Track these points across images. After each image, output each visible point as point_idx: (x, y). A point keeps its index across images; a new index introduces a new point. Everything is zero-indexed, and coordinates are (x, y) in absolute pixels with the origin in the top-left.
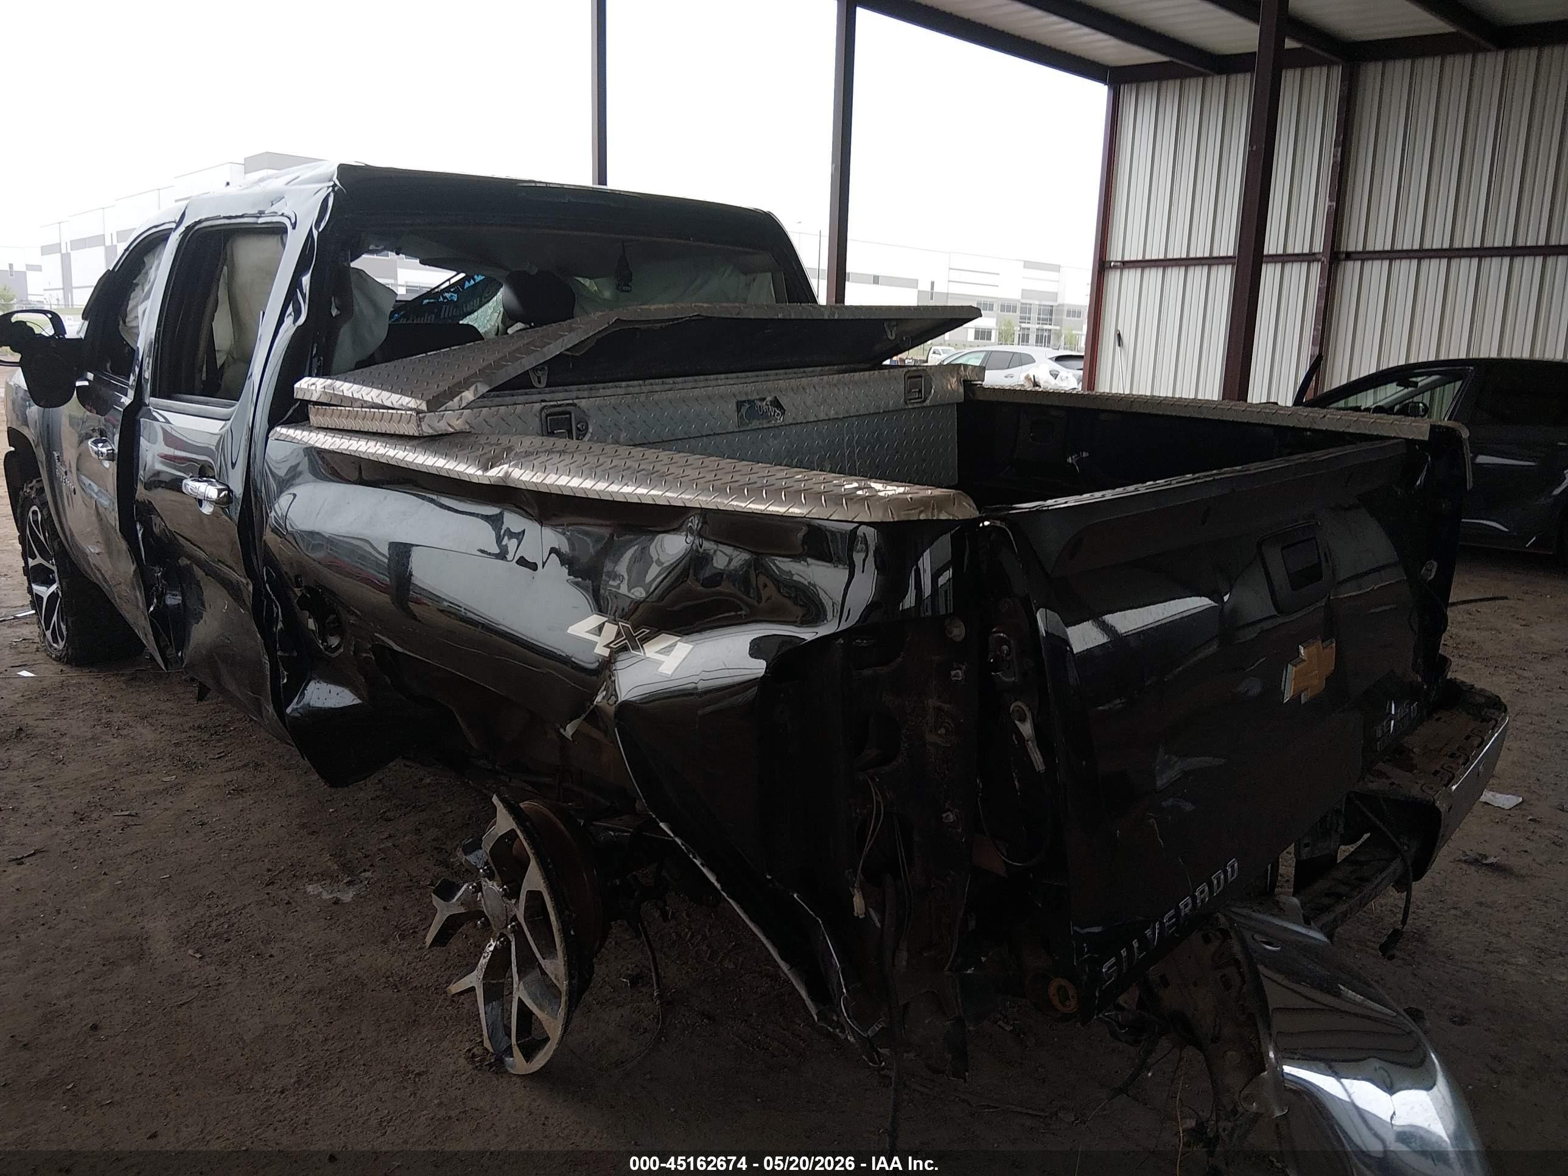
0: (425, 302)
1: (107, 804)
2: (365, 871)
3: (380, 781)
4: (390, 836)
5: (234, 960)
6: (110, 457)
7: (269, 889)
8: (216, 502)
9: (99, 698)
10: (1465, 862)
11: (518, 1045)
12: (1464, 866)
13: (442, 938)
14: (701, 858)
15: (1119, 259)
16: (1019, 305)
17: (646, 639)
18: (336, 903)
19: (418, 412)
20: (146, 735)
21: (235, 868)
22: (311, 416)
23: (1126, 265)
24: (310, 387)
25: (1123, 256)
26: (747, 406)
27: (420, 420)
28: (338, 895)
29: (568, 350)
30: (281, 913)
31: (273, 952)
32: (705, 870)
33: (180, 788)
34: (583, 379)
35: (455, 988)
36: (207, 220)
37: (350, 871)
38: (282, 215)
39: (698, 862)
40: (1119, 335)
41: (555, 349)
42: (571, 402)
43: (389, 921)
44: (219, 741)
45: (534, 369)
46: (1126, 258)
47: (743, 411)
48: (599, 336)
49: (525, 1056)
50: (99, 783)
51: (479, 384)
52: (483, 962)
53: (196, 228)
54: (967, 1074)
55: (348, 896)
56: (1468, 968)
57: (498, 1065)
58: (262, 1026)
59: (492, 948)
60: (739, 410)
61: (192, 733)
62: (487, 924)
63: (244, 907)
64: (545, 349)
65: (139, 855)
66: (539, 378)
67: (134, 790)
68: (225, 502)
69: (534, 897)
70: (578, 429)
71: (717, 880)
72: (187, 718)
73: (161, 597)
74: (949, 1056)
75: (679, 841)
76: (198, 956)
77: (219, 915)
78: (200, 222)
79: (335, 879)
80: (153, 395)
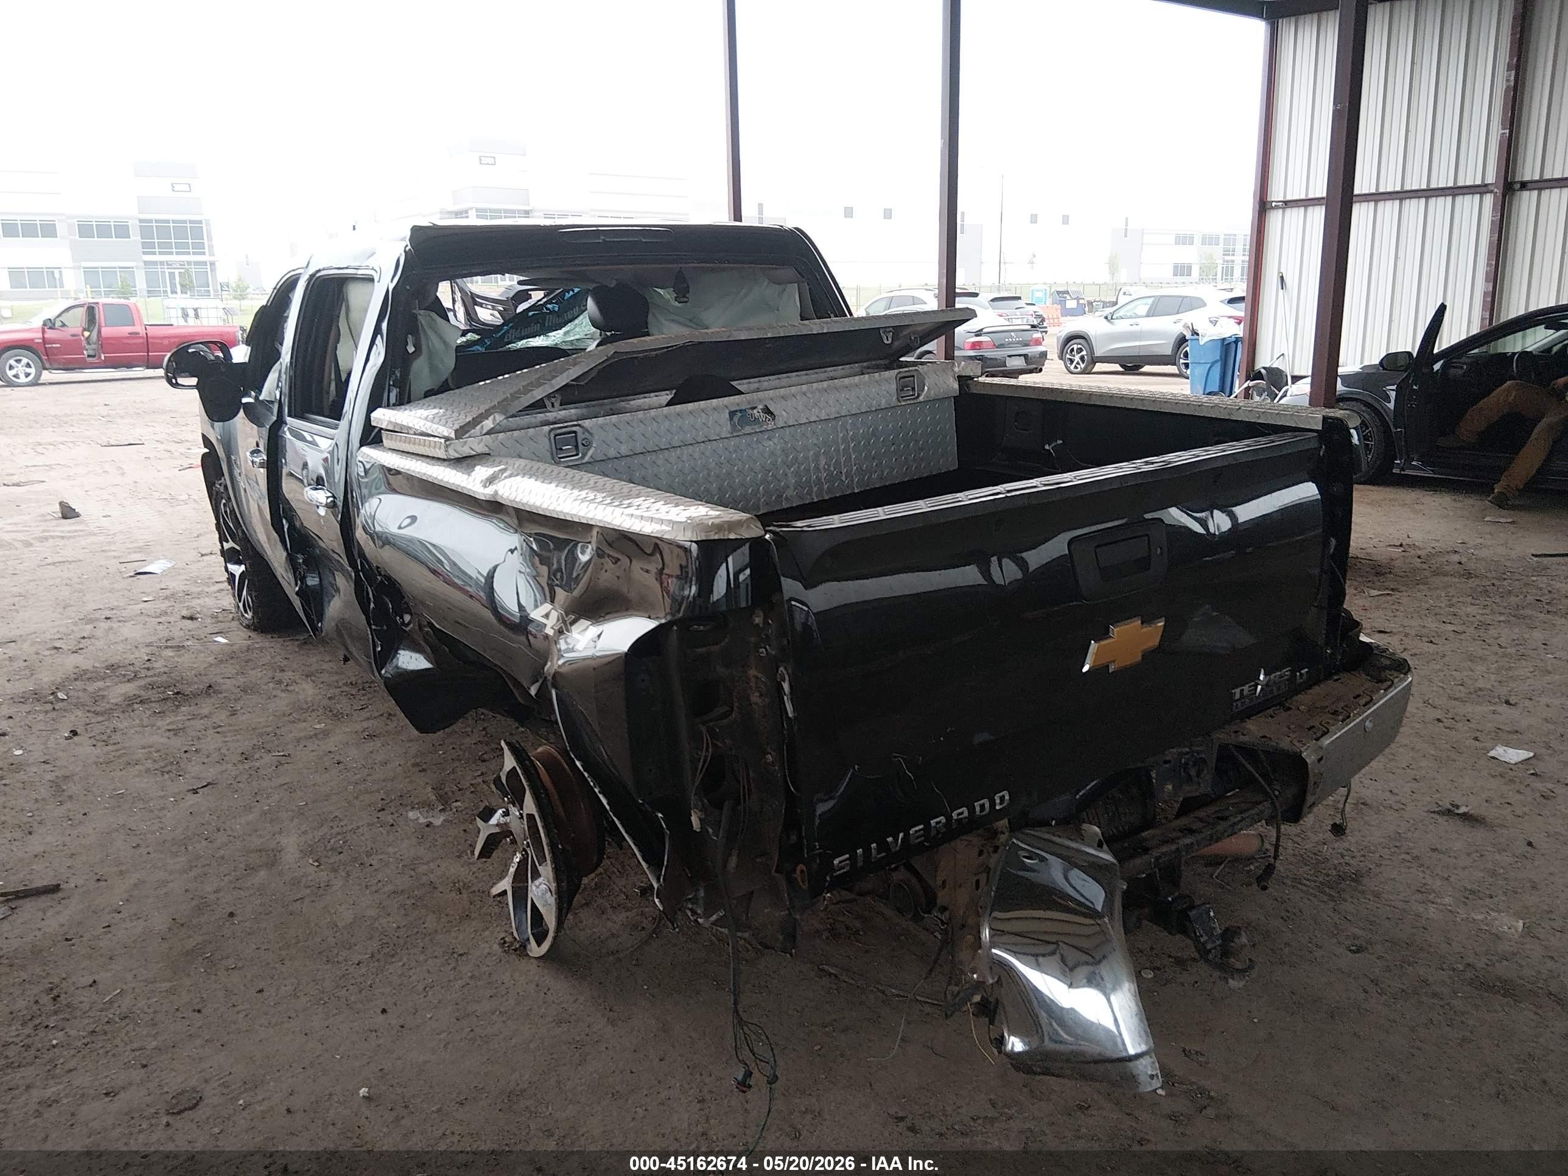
0: (531, 314)
1: (268, 746)
2: (457, 801)
3: (484, 729)
4: (482, 774)
5: (342, 868)
6: (261, 466)
7: (380, 814)
8: (327, 506)
9: (276, 660)
10: (1438, 813)
11: (533, 934)
12: (1436, 816)
13: (486, 852)
14: (600, 787)
15: (1282, 199)
16: (1222, 237)
17: (573, 623)
18: (428, 826)
19: (447, 439)
20: (307, 690)
21: (357, 798)
22: (384, 440)
23: (1287, 204)
24: (383, 416)
25: (1285, 196)
26: (739, 414)
27: (447, 446)
28: (431, 820)
29: (572, 381)
30: (384, 832)
31: (373, 862)
32: (601, 796)
33: (326, 734)
34: (615, 394)
35: (495, 891)
36: (324, 269)
37: (444, 801)
38: (373, 269)
39: (597, 790)
40: (1282, 277)
41: (561, 381)
42: (575, 423)
43: (466, 840)
44: (363, 695)
45: (549, 396)
46: (1289, 198)
47: (736, 419)
48: (600, 367)
49: (536, 942)
50: (265, 730)
51: (496, 415)
52: (512, 870)
53: (318, 275)
54: (793, 951)
55: (438, 821)
56: (1389, 906)
57: (522, 950)
58: (352, 916)
59: (518, 860)
60: (731, 419)
61: (346, 689)
62: (514, 842)
63: (358, 827)
64: (553, 382)
65: (286, 787)
66: (553, 404)
67: (290, 735)
68: (332, 506)
69: (530, 817)
70: (583, 445)
71: (608, 804)
72: (343, 676)
73: (303, 579)
74: (781, 937)
75: (586, 775)
76: (316, 864)
77: (338, 834)
78: (319, 271)
79: (430, 806)
80: (290, 415)
